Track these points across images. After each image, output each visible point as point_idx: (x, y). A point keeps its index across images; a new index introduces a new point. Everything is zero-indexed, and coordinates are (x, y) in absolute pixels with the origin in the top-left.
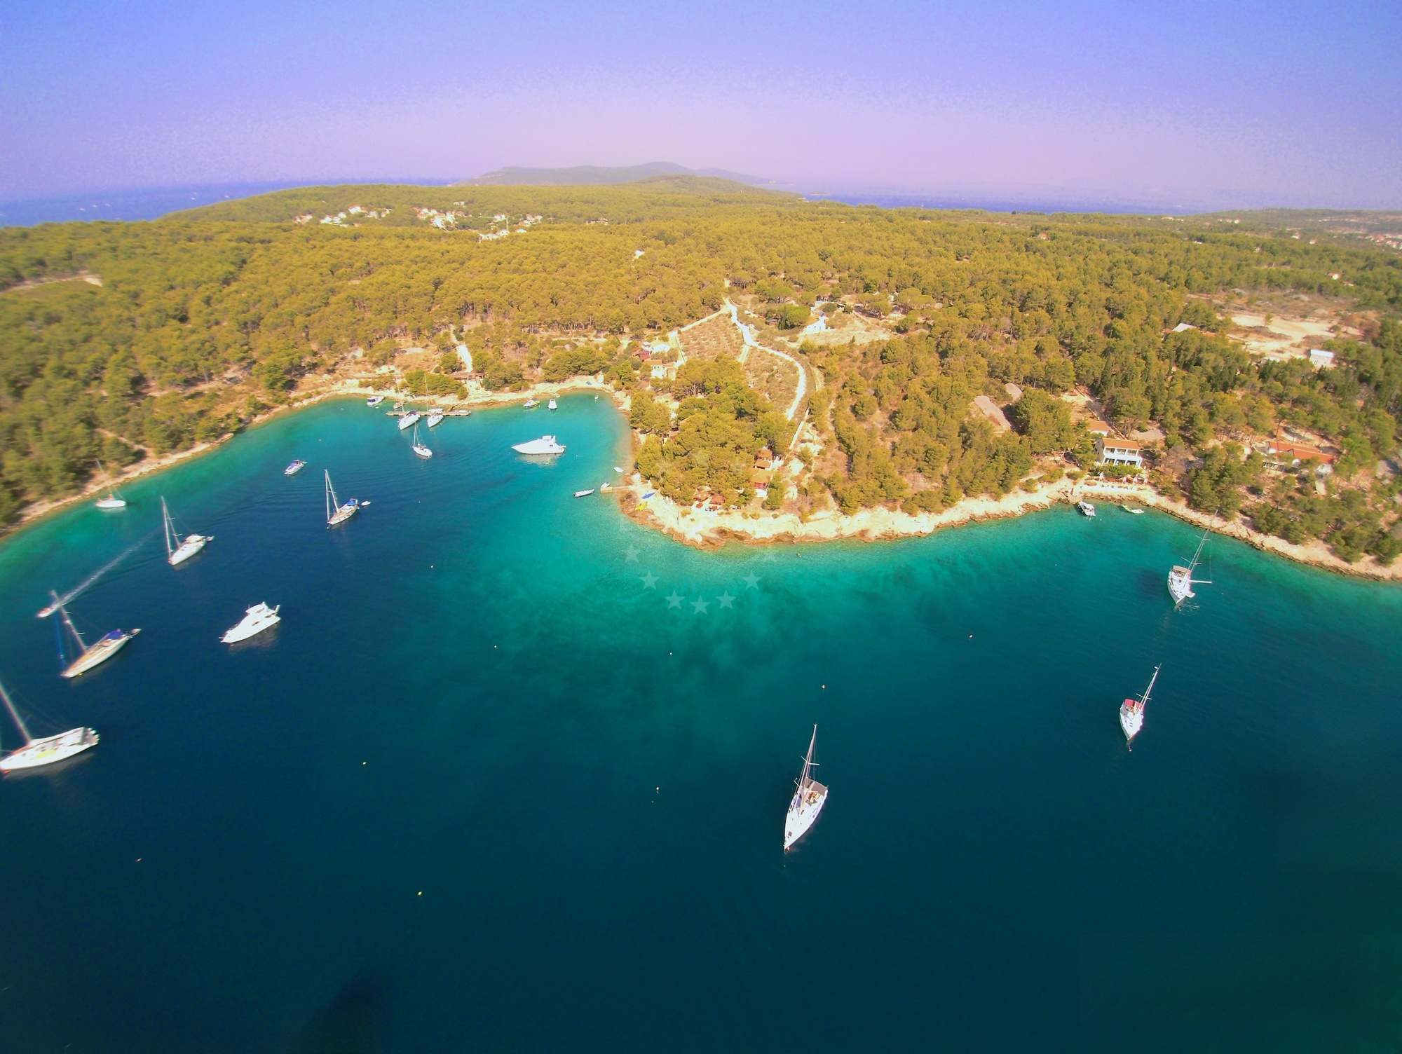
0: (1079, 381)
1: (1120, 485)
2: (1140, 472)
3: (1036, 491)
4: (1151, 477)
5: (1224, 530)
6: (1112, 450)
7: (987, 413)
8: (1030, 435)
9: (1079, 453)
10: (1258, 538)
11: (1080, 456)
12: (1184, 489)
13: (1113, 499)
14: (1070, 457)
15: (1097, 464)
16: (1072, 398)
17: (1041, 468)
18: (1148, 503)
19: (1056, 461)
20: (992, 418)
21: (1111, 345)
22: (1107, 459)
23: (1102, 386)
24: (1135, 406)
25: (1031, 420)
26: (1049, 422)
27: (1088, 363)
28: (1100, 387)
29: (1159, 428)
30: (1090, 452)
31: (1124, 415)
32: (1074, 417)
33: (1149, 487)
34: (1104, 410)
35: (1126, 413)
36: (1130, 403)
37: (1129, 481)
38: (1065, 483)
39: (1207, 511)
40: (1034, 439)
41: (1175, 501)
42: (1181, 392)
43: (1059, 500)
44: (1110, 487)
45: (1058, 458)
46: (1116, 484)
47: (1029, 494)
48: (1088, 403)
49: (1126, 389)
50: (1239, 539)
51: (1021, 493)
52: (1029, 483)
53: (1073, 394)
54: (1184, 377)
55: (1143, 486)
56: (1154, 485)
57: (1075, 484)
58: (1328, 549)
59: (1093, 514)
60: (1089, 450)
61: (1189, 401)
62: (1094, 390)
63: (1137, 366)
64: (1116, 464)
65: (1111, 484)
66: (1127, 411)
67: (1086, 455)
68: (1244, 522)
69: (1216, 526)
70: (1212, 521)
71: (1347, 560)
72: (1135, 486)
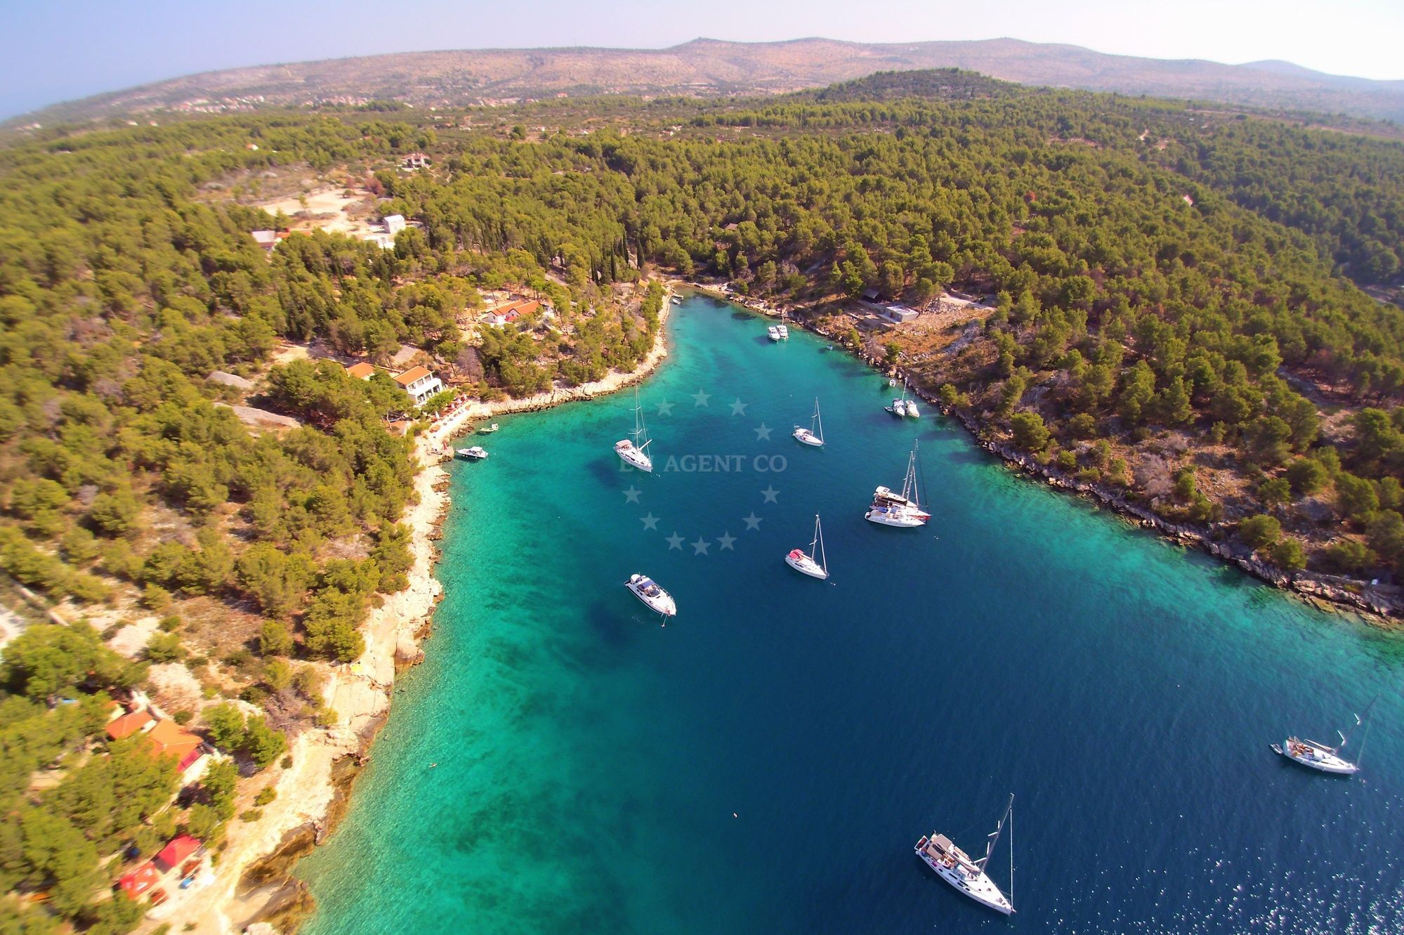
1: (453, 413)
3: (422, 468)
4: (462, 392)
5: (555, 400)
6: (413, 386)
7: (250, 421)
8: (350, 415)
10: (578, 392)
12: (494, 386)
15: (418, 407)
16: (287, 354)
18: (489, 415)
20: (263, 423)
22: (419, 397)
26: (348, 390)
33: (470, 402)
35: (381, 343)
37: (456, 406)
39: (531, 394)
40: (361, 417)
41: (502, 400)
43: (441, 462)
44: (450, 421)
46: (451, 415)
50: (570, 401)
51: (418, 480)
53: (282, 351)
55: (467, 404)
56: (471, 397)
57: (426, 438)
58: (615, 371)
64: (429, 397)
67: (406, 404)
68: (558, 385)
69: (548, 401)
70: (540, 400)
71: (630, 372)
72: (462, 408)
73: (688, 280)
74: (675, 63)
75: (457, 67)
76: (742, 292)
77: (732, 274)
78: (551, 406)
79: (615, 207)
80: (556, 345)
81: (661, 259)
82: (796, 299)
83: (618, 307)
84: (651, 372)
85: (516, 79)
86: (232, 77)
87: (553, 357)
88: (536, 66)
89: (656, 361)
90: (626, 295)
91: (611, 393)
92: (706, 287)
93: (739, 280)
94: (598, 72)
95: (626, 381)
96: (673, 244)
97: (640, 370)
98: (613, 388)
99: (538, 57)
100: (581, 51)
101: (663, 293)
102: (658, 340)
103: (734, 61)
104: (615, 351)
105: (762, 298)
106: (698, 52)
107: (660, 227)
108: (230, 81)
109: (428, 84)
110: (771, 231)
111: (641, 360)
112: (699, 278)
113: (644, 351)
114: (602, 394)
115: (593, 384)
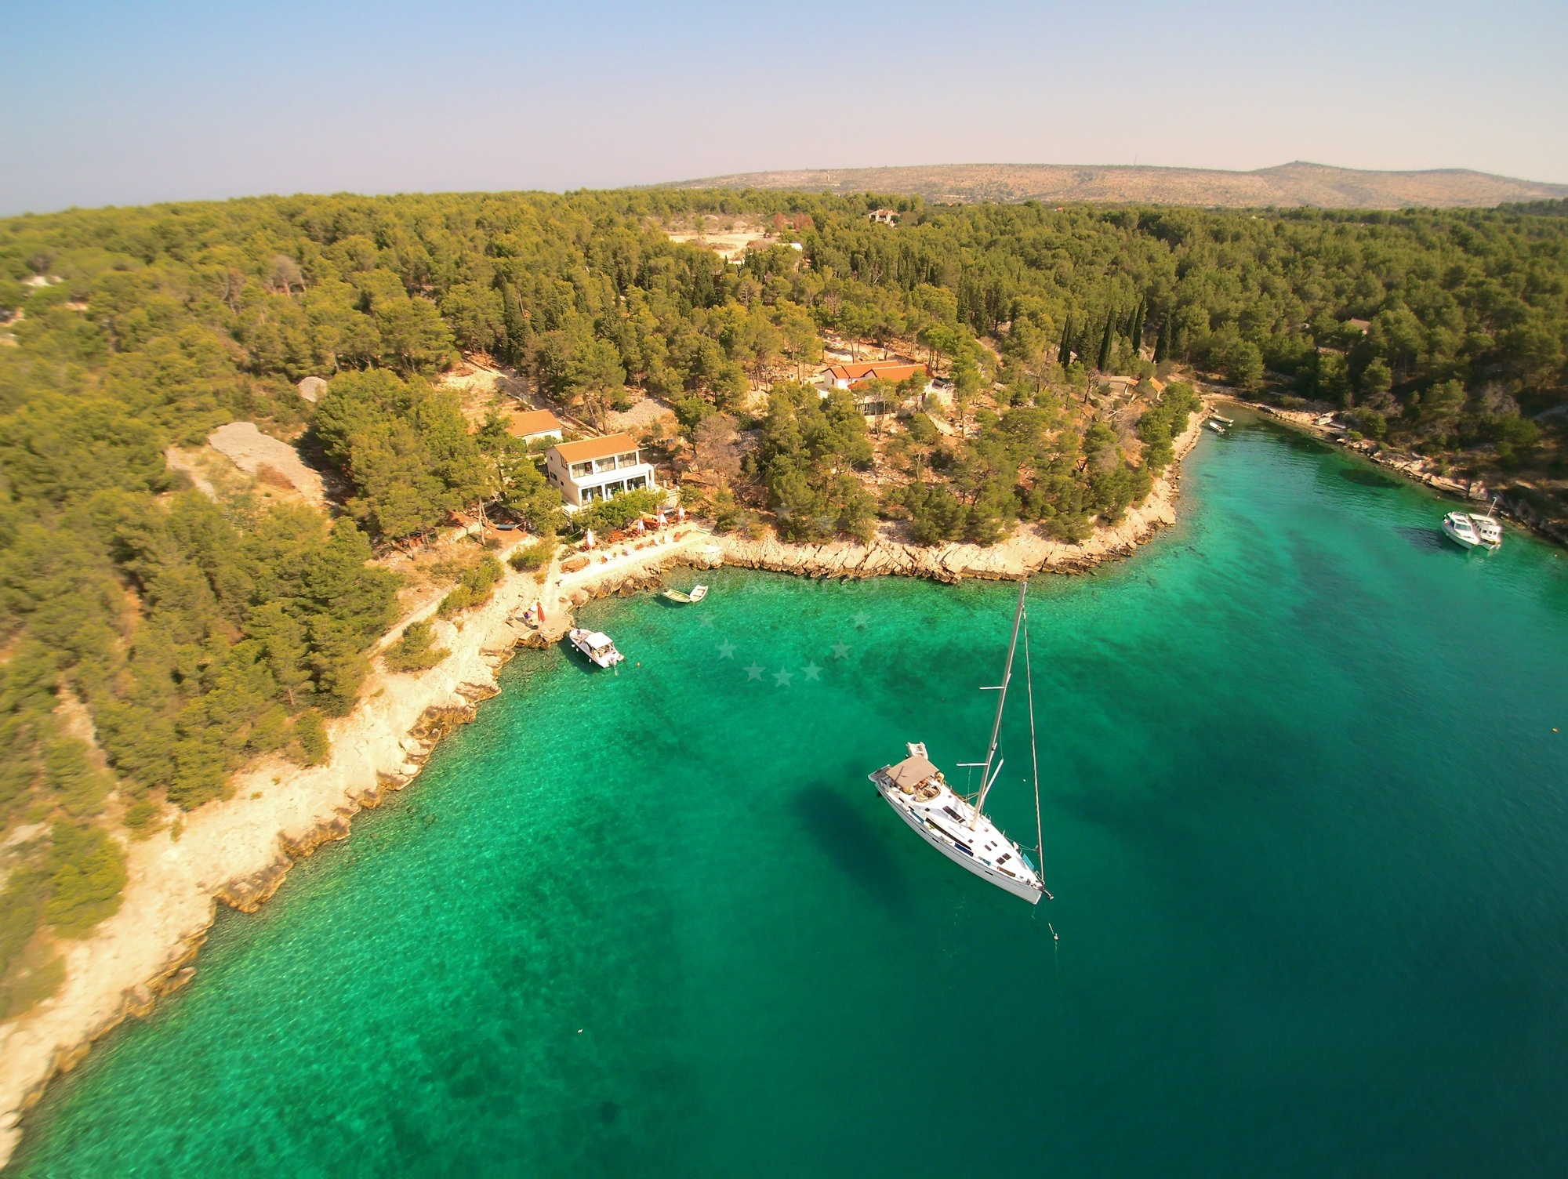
0: (465, 344)
1: (639, 541)
2: (663, 496)
3: (443, 654)
4: (685, 500)
5: (869, 565)
6: (587, 467)
7: (250, 465)
8: (366, 494)
9: (518, 498)
10: (930, 559)
11: (524, 505)
12: (755, 505)
13: (638, 581)
14: (501, 513)
15: (570, 509)
16: (467, 379)
17: (439, 572)
18: (708, 561)
19: (473, 538)
20: (266, 474)
21: (503, 268)
22: (585, 492)
23: (515, 343)
24: (590, 357)
25: (354, 452)
26: (409, 440)
27: (468, 302)
28: (510, 347)
29: (649, 395)
30: (541, 490)
31: (578, 384)
32: (475, 416)
33: (693, 525)
34: (534, 389)
35: (580, 378)
36: (578, 355)
37: (651, 526)
38: (514, 590)
39: (823, 537)
40: (382, 502)
41: (754, 538)
42: (654, 323)
43: (520, 646)
44: (620, 556)
45: (475, 528)
46: (629, 545)
47: (427, 675)
48: (497, 380)
49: (559, 332)
50: (904, 574)
51: (400, 685)
52: (415, 636)
53: (465, 373)
54: (645, 298)
55: (681, 527)
56: (700, 516)
57: (540, 580)
58: (1035, 531)
59: (616, 656)
60: (535, 483)
61: (675, 332)
62: (504, 354)
63: (561, 293)
64: (607, 498)
65: (617, 547)
66: (580, 372)
67: (535, 499)
68: (891, 534)
69: (851, 563)
70: (839, 555)
71: (1072, 541)
72: (666, 533)
73: (1247, 397)
74: (1258, 185)
75: (995, 179)
76: (1369, 434)
77: (1349, 397)
78: (852, 577)
79: (1137, 278)
80: (926, 451)
81: (1202, 361)
82: (1505, 467)
83: (1090, 411)
84: (1126, 552)
85: (1055, 193)
86: (777, 177)
87: (910, 473)
88: (1082, 181)
89: (1143, 529)
90: (1115, 396)
91: (1007, 580)
92: (1285, 414)
93: (1366, 410)
94: (1155, 190)
95: (1054, 560)
96: (1231, 336)
97: (1096, 543)
98: (1015, 568)
99: (1086, 174)
100: (1140, 169)
101: (1194, 407)
102: (1161, 487)
103: (1341, 188)
104: (1052, 487)
105: (1421, 451)
106: (1292, 175)
107: (1210, 310)
108: (774, 181)
109: (959, 194)
110: (1454, 330)
111: (1108, 520)
112: (1271, 396)
113: (1121, 501)
114: (985, 578)
115: (970, 549)
